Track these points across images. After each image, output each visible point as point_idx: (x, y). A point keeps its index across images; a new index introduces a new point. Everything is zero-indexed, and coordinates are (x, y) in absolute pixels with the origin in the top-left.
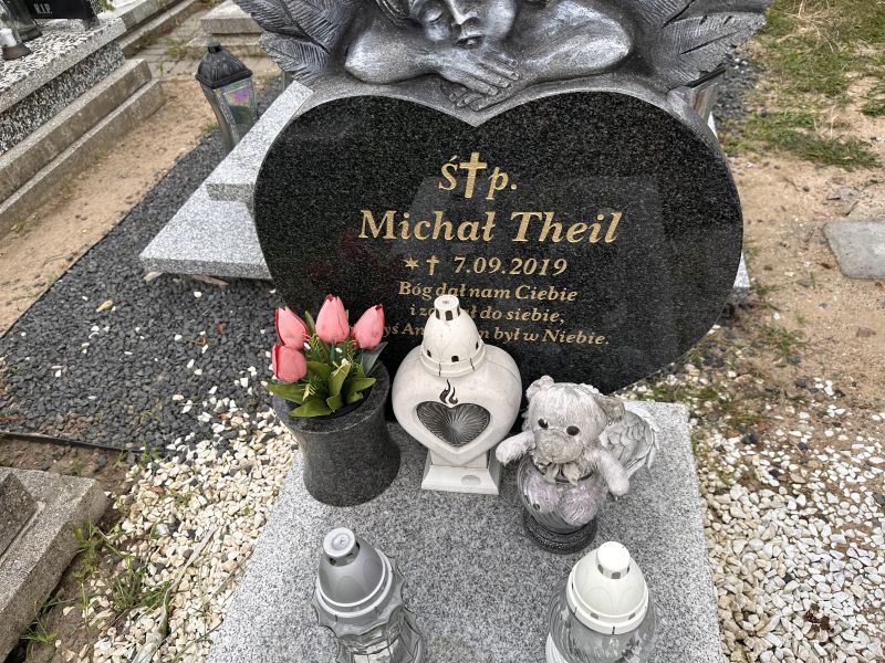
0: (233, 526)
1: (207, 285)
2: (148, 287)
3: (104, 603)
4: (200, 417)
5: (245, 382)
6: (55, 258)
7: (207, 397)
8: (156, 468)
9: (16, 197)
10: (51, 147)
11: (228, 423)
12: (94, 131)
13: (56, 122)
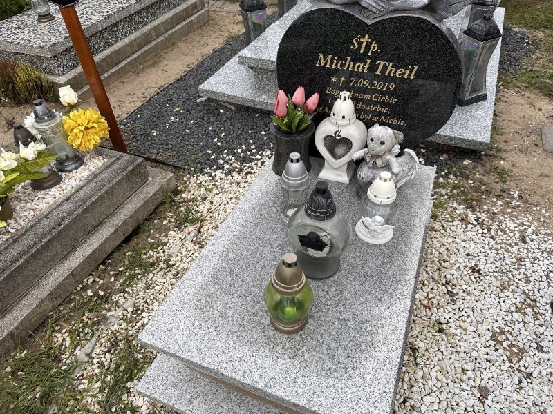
0: (230, 202)
1: (227, 108)
2: (198, 105)
3: (173, 220)
4: (219, 161)
5: (240, 151)
6: (152, 87)
7: (222, 154)
8: (198, 177)
9: (135, 56)
10: (154, 34)
11: (231, 165)
12: (174, 30)
13: (157, 22)
